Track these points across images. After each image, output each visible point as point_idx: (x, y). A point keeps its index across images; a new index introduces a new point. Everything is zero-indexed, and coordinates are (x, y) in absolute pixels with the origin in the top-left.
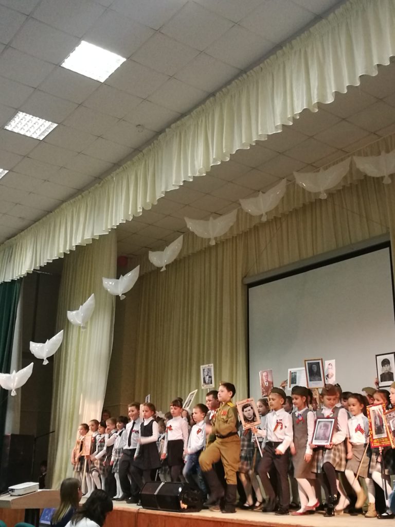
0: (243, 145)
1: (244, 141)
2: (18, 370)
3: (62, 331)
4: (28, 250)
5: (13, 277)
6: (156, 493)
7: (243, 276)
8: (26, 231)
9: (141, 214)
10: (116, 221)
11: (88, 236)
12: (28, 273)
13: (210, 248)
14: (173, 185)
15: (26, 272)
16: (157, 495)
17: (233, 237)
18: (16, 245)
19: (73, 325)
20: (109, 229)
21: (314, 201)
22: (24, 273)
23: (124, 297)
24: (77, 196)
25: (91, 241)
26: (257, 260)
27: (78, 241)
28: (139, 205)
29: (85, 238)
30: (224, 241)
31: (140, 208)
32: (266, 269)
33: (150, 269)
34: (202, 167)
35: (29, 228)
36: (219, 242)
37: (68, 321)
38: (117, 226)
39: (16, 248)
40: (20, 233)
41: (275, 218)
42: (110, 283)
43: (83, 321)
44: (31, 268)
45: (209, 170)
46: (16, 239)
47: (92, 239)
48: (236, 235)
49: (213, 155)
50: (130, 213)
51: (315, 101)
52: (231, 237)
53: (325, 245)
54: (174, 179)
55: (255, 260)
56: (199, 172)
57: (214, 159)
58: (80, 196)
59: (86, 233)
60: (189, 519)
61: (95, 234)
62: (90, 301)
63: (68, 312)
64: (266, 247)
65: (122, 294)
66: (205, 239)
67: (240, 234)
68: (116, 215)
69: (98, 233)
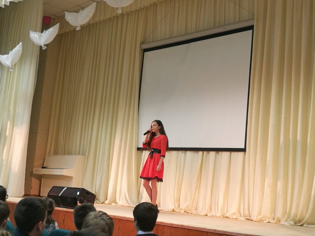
6: (60, 195)
7: (142, 42)
13: (117, 17)
16: (60, 196)
17: (136, 10)
23: (46, 47)
26: (153, 31)
30: (129, 12)
32: (159, 39)
42: (36, 36)
43: (12, 63)
48: (139, 9)
52: (135, 10)
53: (205, 24)
55: (152, 31)
62: (18, 48)
64: (161, 21)
65: (44, 45)
66: (114, 8)
67: (142, 8)
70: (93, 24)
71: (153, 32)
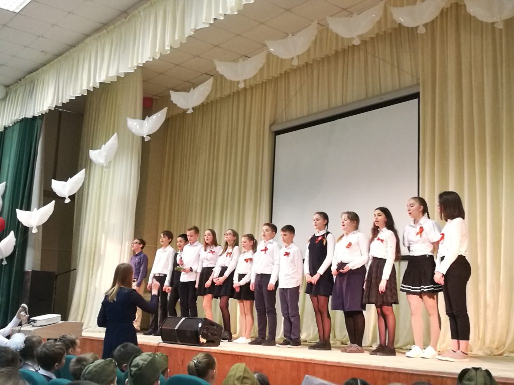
2: (39, 207)
3: (84, 169)
5: (34, 113)
6: (176, 328)
7: (272, 123)
8: (48, 65)
9: (169, 52)
10: (142, 60)
11: (113, 73)
12: (49, 110)
13: (238, 93)
14: (204, 23)
15: (48, 108)
16: (177, 330)
17: (263, 82)
18: (38, 80)
19: (95, 164)
20: (135, 66)
21: (347, 48)
22: (46, 110)
23: (150, 138)
24: (102, 31)
25: (116, 78)
26: (286, 107)
27: (102, 78)
28: (167, 43)
29: (110, 75)
30: (254, 86)
31: (168, 45)
32: (294, 117)
33: (176, 112)
34: (234, 4)
35: (52, 62)
36: (248, 87)
37: (91, 160)
38: (143, 64)
39: (37, 84)
40: (42, 67)
41: (307, 63)
42: (135, 124)
43: (106, 160)
44: (53, 104)
45: (241, 9)
46: (37, 74)
47: (117, 76)
48: (266, 81)
50: (157, 51)
52: (261, 83)
53: (354, 95)
54: (204, 16)
55: (284, 107)
56: (231, 10)
58: (105, 31)
59: (110, 70)
61: (120, 72)
62: (113, 140)
63: (90, 151)
65: (147, 136)
66: (234, 82)
67: (270, 80)
68: (142, 53)
69: (123, 70)
70: (208, 103)
71: (285, 109)
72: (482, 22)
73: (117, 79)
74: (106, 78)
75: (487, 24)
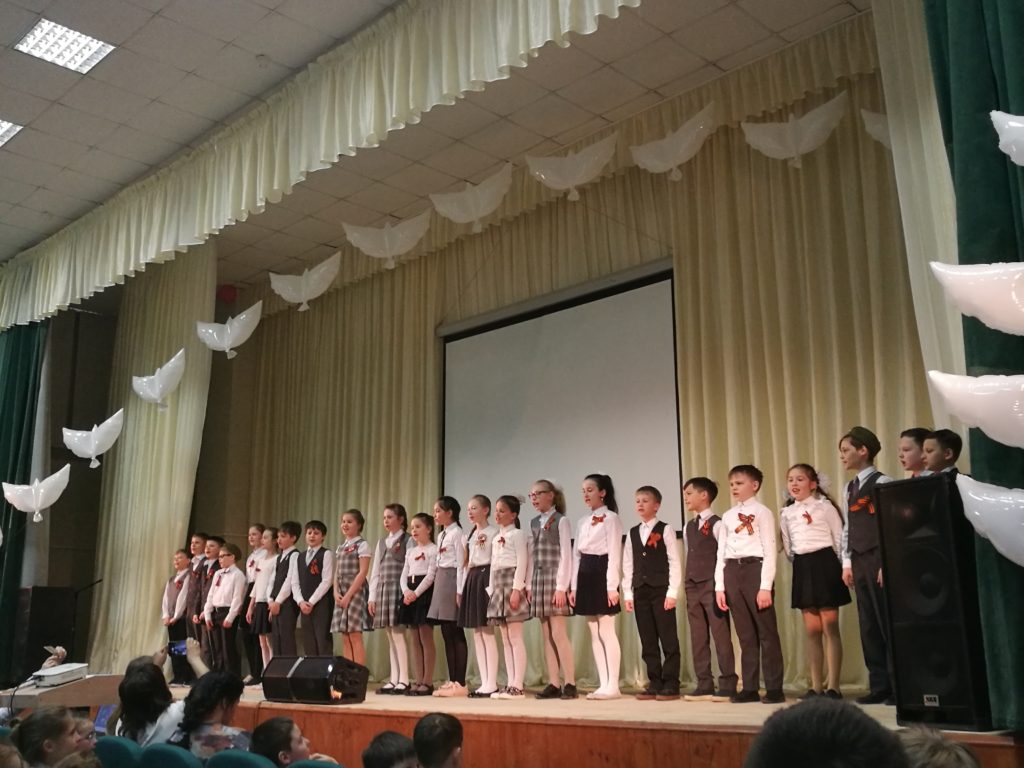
0: (443, 97)
1: (445, 92)
2: (44, 476)
3: (121, 410)
4: (59, 271)
5: (32, 316)
6: (289, 676)
7: (437, 324)
8: (55, 236)
9: (263, 210)
10: (218, 223)
11: (168, 247)
12: (59, 311)
13: (381, 275)
14: (321, 162)
15: (56, 308)
16: (290, 679)
17: (421, 257)
18: (38, 261)
20: (205, 235)
21: (555, 200)
22: (53, 311)
23: (235, 354)
24: (149, 176)
25: (174, 255)
26: (460, 296)
27: (149, 255)
28: (261, 195)
29: (162, 251)
30: (406, 263)
31: (261, 200)
34: (372, 132)
35: (62, 231)
37: (134, 393)
38: (220, 230)
39: (37, 267)
40: (45, 239)
41: (491, 225)
42: (210, 331)
43: (162, 394)
44: (65, 301)
45: (384, 138)
46: (36, 251)
47: (176, 252)
48: (425, 254)
49: (392, 113)
50: (243, 208)
51: (566, 29)
52: (418, 258)
54: (322, 151)
55: (457, 296)
56: (367, 141)
57: (394, 119)
58: (153, 178)
59: (164, 240)
60: (345, 714)
61: (181, 244)
62: (176, 361)
63: (135, 378)
64: (476, 275)
65: (231, 349)
66: (373, 258)
67: (432, 253)
68: (218, 212)
69: (185, 243)
71: (460, 299)
72: (768, 158)
73: (176, 257)
74: (156, 255)
75: (775, 160)
